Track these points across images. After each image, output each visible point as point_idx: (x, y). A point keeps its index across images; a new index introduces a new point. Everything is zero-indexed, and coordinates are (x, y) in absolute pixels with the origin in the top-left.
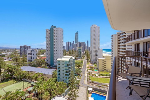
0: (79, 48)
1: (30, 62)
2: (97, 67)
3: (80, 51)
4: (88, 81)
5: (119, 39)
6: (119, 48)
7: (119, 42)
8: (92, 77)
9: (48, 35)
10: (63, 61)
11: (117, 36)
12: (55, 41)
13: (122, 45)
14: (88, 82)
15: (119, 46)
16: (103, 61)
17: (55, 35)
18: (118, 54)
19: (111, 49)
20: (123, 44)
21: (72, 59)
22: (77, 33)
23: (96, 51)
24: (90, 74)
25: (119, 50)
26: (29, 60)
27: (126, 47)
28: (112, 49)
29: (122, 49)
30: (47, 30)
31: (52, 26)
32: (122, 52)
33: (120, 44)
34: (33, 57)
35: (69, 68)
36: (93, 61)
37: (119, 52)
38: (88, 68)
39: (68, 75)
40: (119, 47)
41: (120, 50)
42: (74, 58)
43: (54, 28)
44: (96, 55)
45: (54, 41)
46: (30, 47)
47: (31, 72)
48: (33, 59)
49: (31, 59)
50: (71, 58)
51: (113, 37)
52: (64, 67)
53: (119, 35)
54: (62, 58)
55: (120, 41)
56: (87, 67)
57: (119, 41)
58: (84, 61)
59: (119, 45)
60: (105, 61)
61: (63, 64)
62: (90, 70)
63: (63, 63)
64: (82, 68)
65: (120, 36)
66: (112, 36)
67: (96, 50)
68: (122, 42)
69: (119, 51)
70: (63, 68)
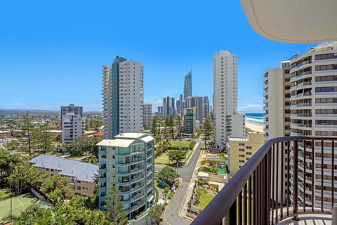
0: (188, 110)
1: (67, 143)
2: (227, 162)
3: (191, 117)
4: (190, 207)
5: (287, 83)
6: (288, 112)
7: (287, 91)
8: (206, 192)
9: (108, 80)
10: (114, 148)
11: (281, 72)
12: (122, 94)
13: (299, 102)
14: (188, 211)
15: (287, 104)
16: (242, 147)
17: (122, 80)
18: (287, 128)
19: (265, 112)
20: (302, 97)
21: (143, 141)
22: (189, 77)
23: (228, 119)
24: (202, 185)
25: (287, 115)
26: (65, 140)
27: (314, 107)
28: (267, 112)
29: (298, 112)
30: (105, 69)
31: (117, 57)
32: (299, 122)
33: (293, 98)
34: (74, 131)
35: (132, 167)
36: (220, 144)
37: (287, 123)
38: (203, 163)
39: (127, 189)
40: (287, 107)
41: (293, 117)
42: (149, 139)
43: (120, 64)
44: (228, 129)
45: (120, 93)
46: (81, 108)
47: (52, 170)
48: (74, 137)
49: (71, 136)
50: (137, 140)
51: (269, 78)
52: (117, 166)
53: (287, 72)
54: (114, 139)
55: (292, 89)
56: (200, 160)
57: (288, 88)
58: (197, 144)
59: (287, 99)
60: (247, 147)
61: (114, 157)
62: (205, 170)
63: (113, 152)
64: (188, 162)
65: (292, 71)
66: (267, 74)
67: (227, 116)
68: (300, 92)
69: (287, 120)
70: (114, 167)
